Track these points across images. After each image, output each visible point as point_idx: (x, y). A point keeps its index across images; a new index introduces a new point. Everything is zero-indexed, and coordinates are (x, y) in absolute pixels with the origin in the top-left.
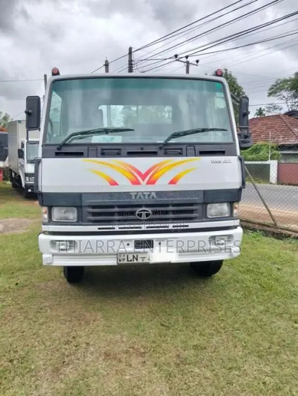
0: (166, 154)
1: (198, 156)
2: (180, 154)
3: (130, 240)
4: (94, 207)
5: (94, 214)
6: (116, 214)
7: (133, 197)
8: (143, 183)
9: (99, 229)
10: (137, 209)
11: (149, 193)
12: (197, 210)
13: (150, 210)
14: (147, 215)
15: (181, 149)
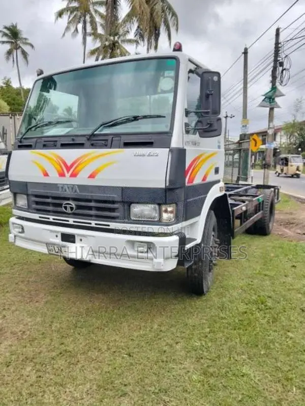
0: (93, 146)
1: (122, 148)
2: (105, 146)
3: (58, 232)
4: (36, 196)
5: (37, 203)
6: (51, 205)
7: (60, 189)
8: (68, 175)
9: (40, 217)
10: (63, 201)
11: (72, 186)
12: (117, 208)
13: (73, 204)
14: (72, 208)
15: (107, 140)
